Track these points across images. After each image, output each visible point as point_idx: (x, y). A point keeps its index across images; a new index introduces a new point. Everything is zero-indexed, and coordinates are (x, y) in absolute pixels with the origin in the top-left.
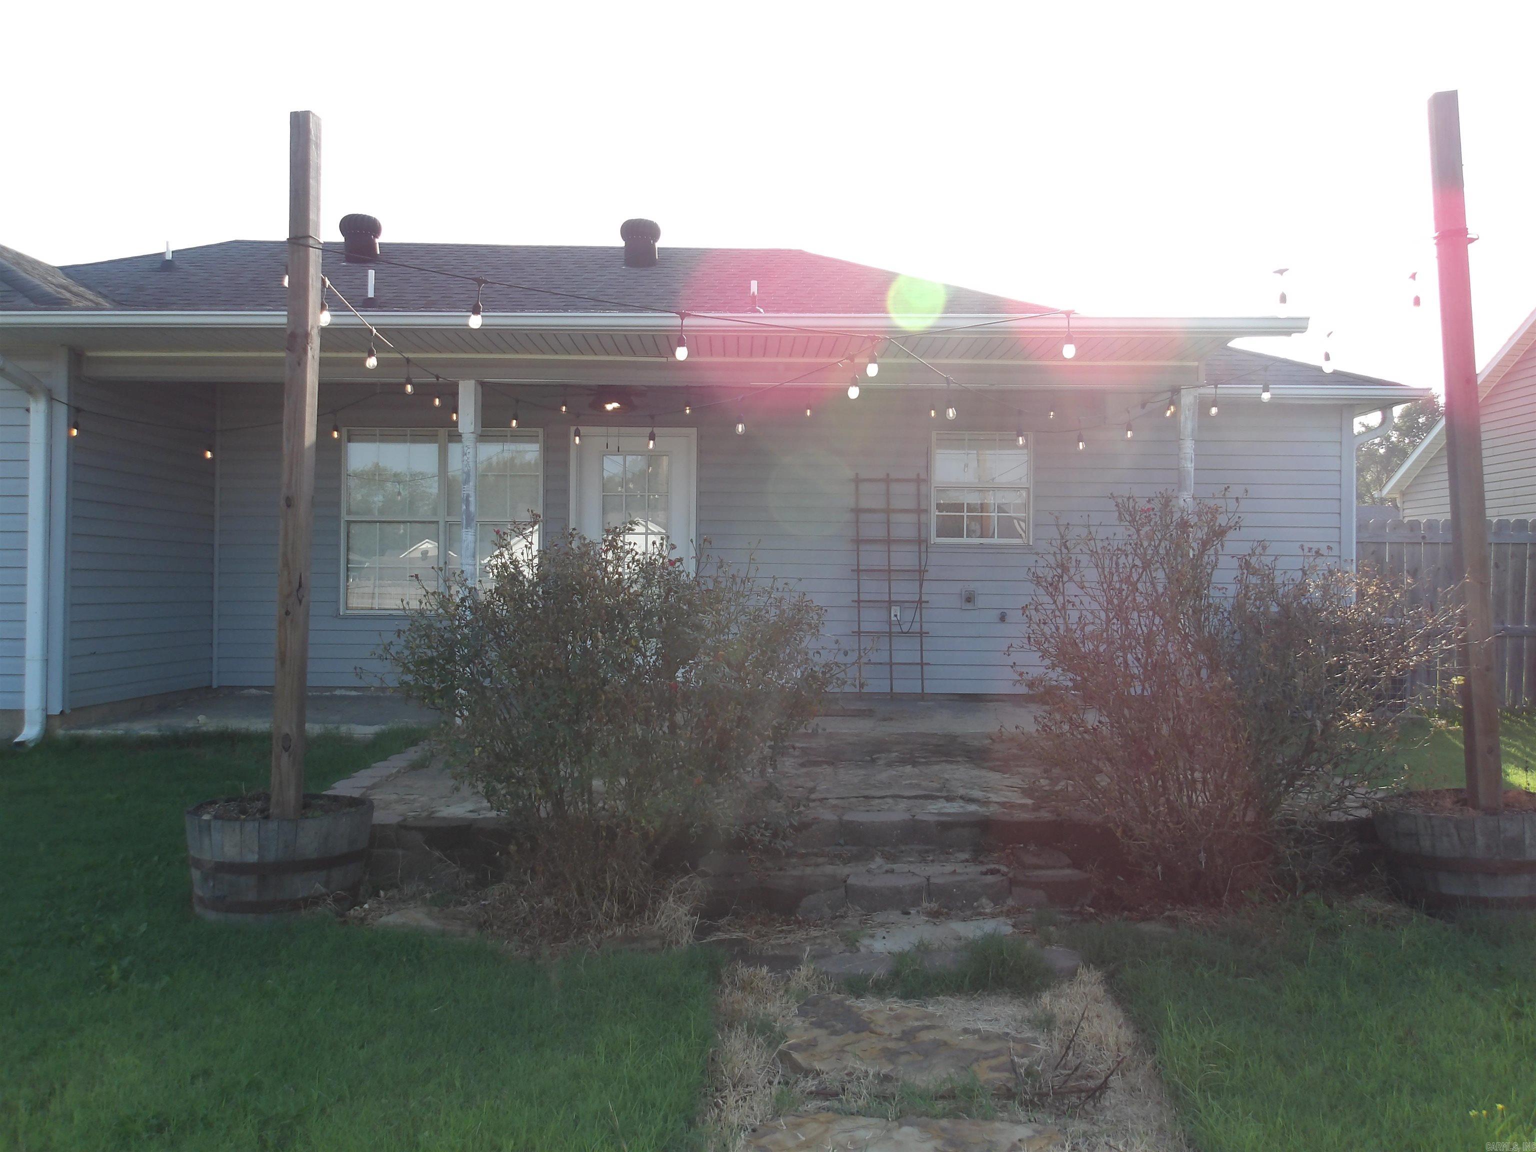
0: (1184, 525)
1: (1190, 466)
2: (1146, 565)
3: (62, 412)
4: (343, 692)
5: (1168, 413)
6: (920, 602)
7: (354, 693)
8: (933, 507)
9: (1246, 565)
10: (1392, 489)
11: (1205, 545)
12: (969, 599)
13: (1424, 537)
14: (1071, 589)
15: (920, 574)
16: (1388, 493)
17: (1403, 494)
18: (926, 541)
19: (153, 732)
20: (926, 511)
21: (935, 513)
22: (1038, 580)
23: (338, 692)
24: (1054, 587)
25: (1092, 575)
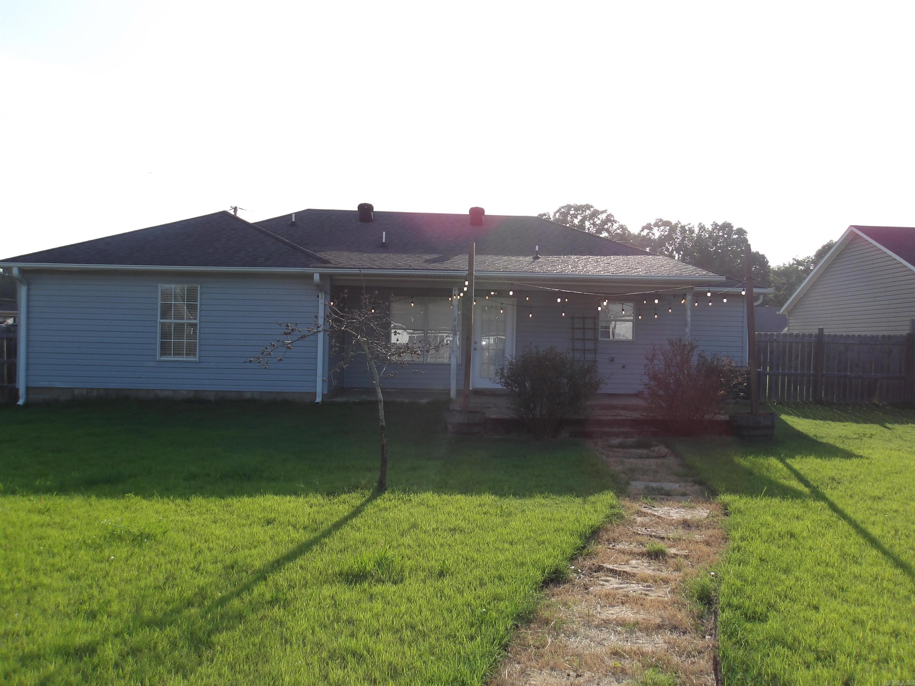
0: (684, 345)
1: (689, 319)
2: (675, 355)
3: (328, 297)
4: (389, 390)
5: (682, 302)
6: (595, 361)
7: (393, 390)
8: (600, 327)
9: (700, 356)
10: (784, 311)
11: (689, 352)
12: (612, 360)
13: (775, 339)
14: (656, 362)
15: (595, 351)
16: (782, 312)
17: (789, 313)
18: (597, 339)
19: (357, 400)
20: (597, 329)
21: (600, 330)
22: (647, 358)
23: (387, 390)
24: (652, 360)
25: (662, 357)
